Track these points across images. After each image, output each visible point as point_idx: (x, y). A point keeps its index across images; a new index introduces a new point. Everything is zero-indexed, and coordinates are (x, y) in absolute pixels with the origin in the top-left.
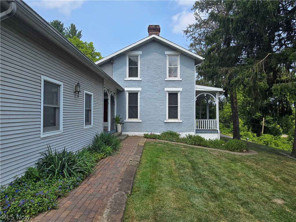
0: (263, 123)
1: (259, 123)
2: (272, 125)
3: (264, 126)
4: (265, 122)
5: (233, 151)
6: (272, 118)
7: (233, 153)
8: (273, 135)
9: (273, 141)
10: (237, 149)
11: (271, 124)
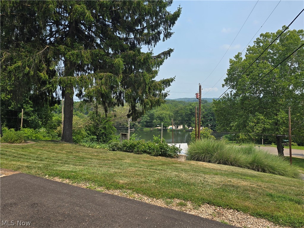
0: (22, 115)
1: (17, 116)
2: (32, 117)
3: (23, 118)
4: (24, 114)
5: (13, 143)
6: (32, 109)
7: (19, 144)
8: (33, 129)
9: (34, 135)
10: (17, 141)
11: (30, 116)
